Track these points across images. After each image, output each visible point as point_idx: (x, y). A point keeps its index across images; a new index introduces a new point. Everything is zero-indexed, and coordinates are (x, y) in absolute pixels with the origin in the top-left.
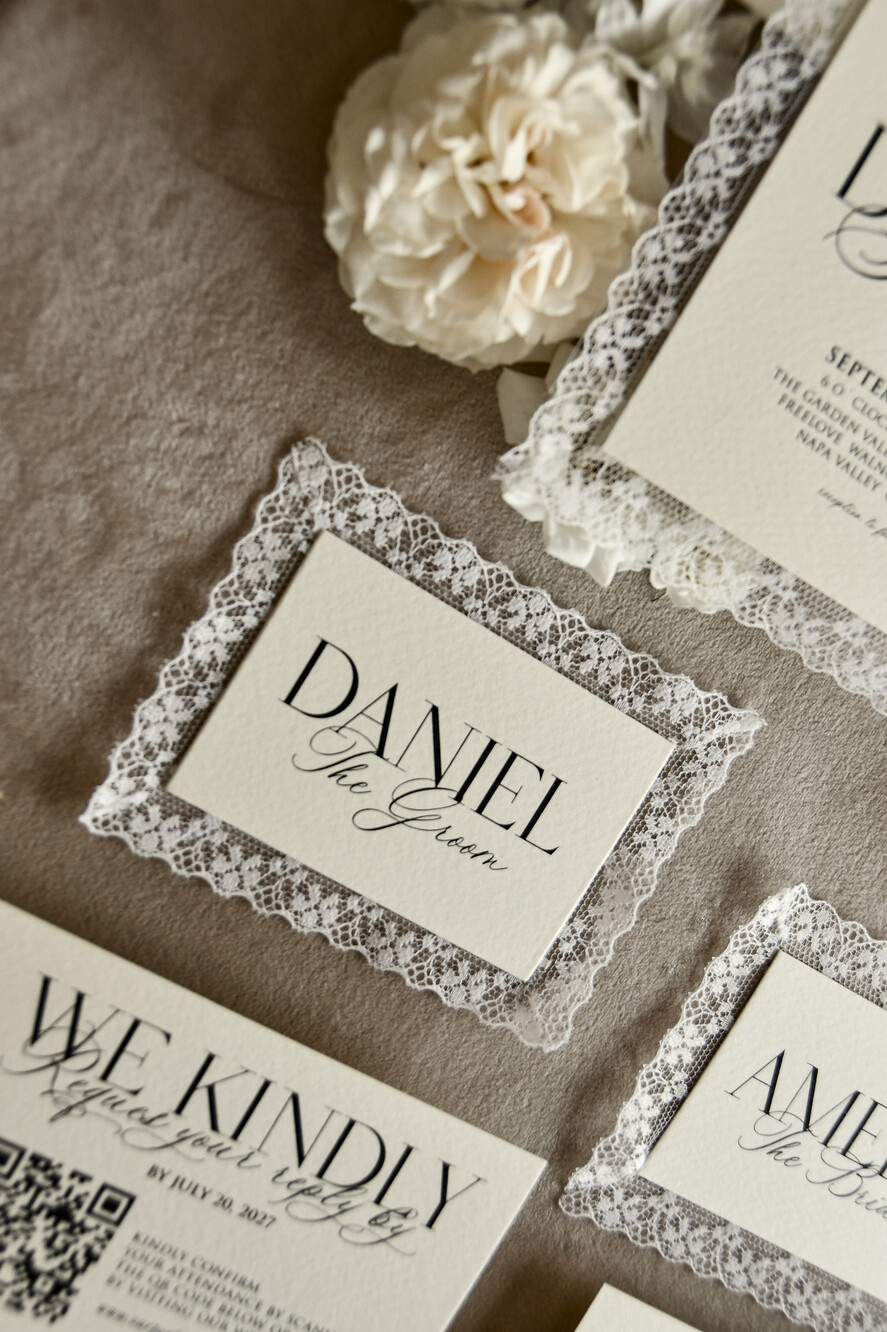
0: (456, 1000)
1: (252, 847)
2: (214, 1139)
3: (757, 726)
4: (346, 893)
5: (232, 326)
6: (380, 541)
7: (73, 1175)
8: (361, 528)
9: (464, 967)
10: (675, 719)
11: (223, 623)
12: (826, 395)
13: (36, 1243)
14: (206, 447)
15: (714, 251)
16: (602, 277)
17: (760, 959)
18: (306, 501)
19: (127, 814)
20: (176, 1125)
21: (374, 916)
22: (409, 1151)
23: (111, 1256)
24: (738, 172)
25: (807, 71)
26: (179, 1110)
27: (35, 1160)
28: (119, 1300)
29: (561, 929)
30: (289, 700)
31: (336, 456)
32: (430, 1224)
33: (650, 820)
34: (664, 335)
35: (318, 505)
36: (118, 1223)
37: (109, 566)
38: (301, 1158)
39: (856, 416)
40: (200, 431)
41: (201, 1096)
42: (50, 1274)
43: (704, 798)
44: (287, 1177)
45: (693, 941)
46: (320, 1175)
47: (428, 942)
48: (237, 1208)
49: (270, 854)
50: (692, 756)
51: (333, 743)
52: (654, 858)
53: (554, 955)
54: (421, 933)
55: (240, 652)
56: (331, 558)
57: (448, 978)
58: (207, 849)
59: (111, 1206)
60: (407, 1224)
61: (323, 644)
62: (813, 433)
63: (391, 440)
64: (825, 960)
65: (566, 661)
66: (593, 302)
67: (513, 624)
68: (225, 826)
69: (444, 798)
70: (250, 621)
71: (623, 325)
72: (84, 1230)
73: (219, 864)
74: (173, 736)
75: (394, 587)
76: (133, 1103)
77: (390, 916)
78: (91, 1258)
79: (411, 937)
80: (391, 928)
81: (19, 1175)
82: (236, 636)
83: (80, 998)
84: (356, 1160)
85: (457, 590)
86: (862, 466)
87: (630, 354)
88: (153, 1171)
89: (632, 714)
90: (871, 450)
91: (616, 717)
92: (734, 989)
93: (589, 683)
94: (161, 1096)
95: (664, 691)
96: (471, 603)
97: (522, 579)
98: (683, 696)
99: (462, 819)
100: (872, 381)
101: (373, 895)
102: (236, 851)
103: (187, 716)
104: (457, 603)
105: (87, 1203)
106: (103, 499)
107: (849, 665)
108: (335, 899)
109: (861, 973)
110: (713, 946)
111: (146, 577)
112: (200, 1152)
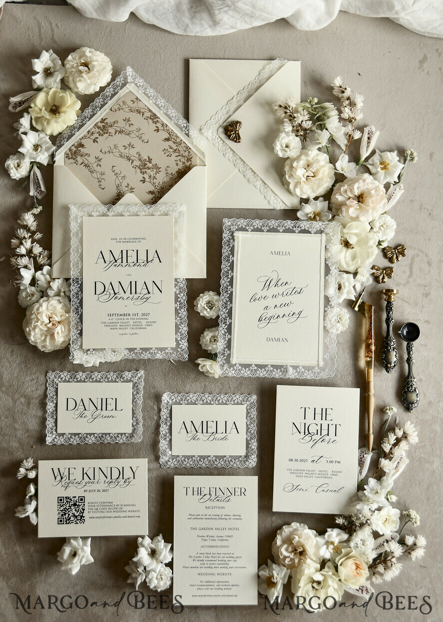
0: (121, 441)
1: (75, 434)
2: (91, 481)
3: (143, 371)
4: (94, 434)
5: (29, 363)
6: (67, 379)
7: (73, 497)
8: (63, 379)
9: (120, 436)
10: (129, 379)
11: (51, 404)
12: (111, 321)
13: (74, 511)
14: (35, 381)
15: (82, 313)
16: (69, 326)
17: (170, 408)
18: (53, 380)
19: (53, 440)
20: (84, 482)
21: (100, 435)
22: (123, 468)
23: (86, 507)
24: (79, 301)
25: (80, 282)
26: (83, 479)
27: (66, 498)
28: (92, 515)
29: (131, 421)
30: (67, 410)
31: (54, 372)
32: (134, 478)
33: (135, 396)
34: (82, 328)
35: (55, 380)
36: (84, 502)
37: (31, 406)
38: (107, 477)
39: (118, 321)
40: (33, 380)
41: (85, 475)
42: (79, 516)
43: (142, 388)
44: (106, 482)
45: (156, 412)
46: (111, 479)
47: (111, 435)
48: (101, 491)
49: (79, 434)
50: (136, 383)
51: (77, 412)
52: (140, 402)
53: (133, 426)
54: (109, 434)
55: (56, 407)
56: (61, 386)
57: (118, 439)
58: (68, 438)
59: (82, 500)
60: (130, 480)
61: (67, 399)
62: (113, 327)
63: (61, 364)
64: (181, 402)
65: (106, 380)
66: (69, 330)
67: (94, 380)
68: (69, 434)
69: (99, 411)
70: (55, 402)
71: (75, 331)
72: (80, 506)
73: (72, 440)
74: (54, 424)
75: (73, 385)
76: (75, 481)
77: (103, 434)
78: (84, 510)
79: (108, 435)
80: (104, 436)
81: (65, 501)
82: (54, 405)
83: (59, 469)
84: (115, 474)
85: (83, 380)
86: (123, 327)
87: (79, 334)
88: (85, 491)
89: (122, 382)
90: (123, 324)
91: (119, 384)
92: (168, 416)
93: (112, 381)
94: (79, 478)
95: (124, 376)
96: (86, 380)
97: (92, 373)
98: (127, 375)
99: (104, 413)
100: (117, 315)
101: (98, 432)
102: (73, 437)
103: (54, 420)
104: (84, 381)
105: (78, 501)
106: (25, 396)
107: (142, 355)
108: (92, 436)
109: (189, 401)
110: (160, 410)
111: (37, 404)
112: (90, 484)
